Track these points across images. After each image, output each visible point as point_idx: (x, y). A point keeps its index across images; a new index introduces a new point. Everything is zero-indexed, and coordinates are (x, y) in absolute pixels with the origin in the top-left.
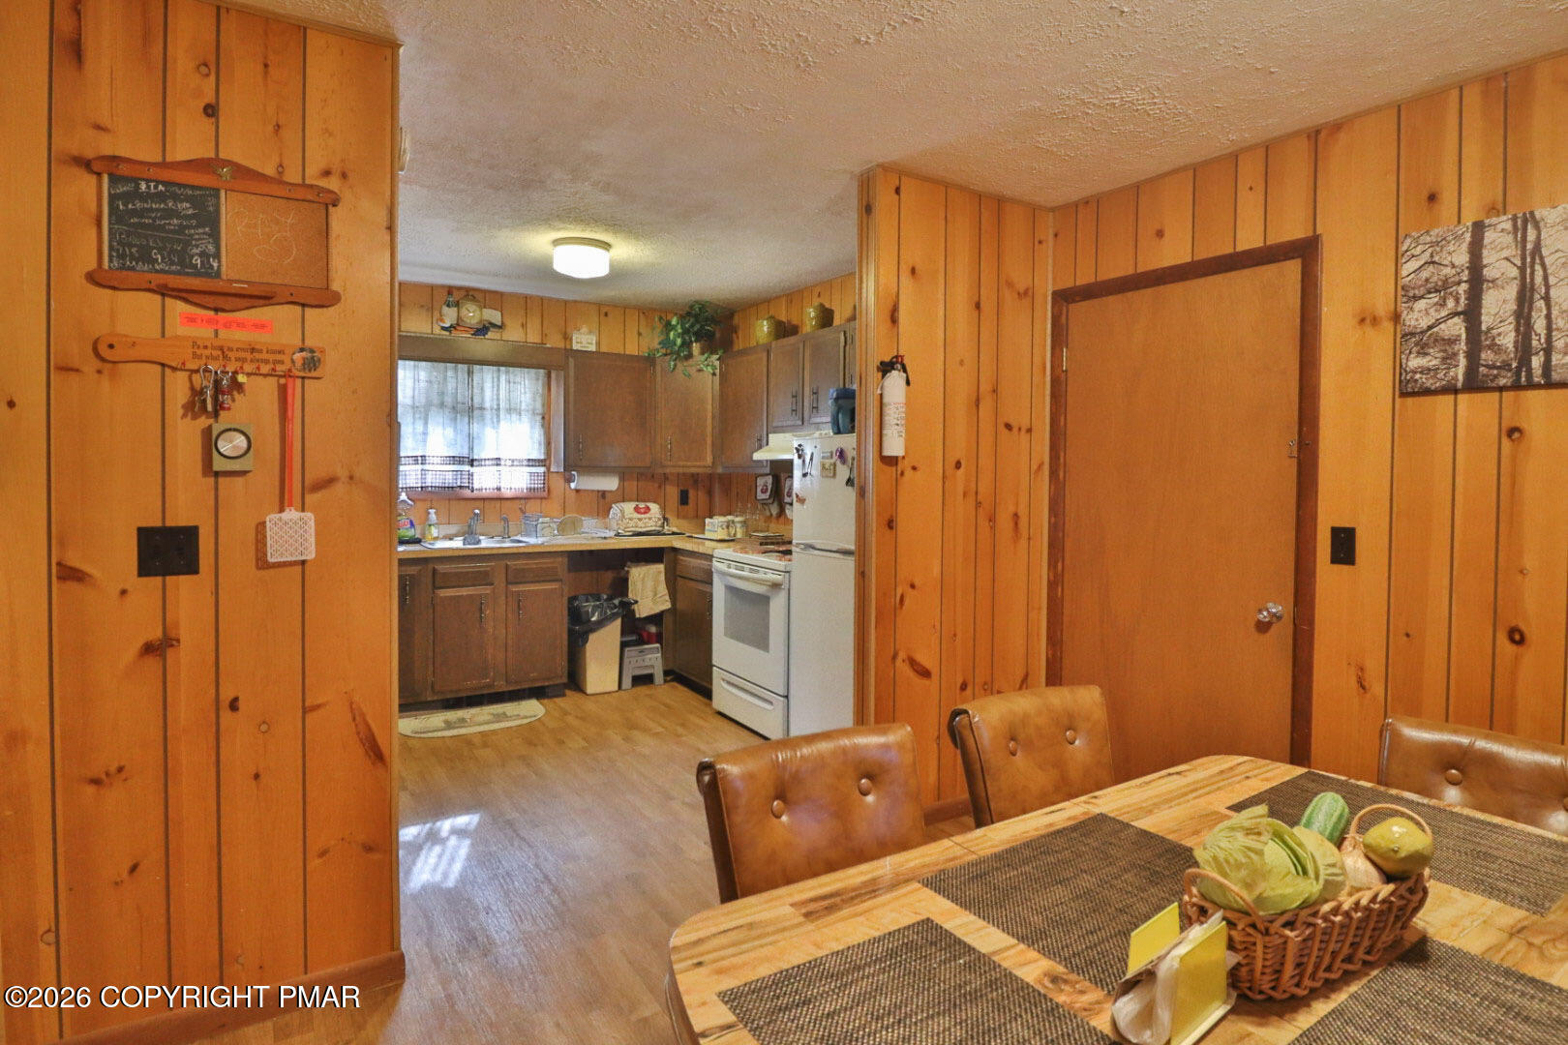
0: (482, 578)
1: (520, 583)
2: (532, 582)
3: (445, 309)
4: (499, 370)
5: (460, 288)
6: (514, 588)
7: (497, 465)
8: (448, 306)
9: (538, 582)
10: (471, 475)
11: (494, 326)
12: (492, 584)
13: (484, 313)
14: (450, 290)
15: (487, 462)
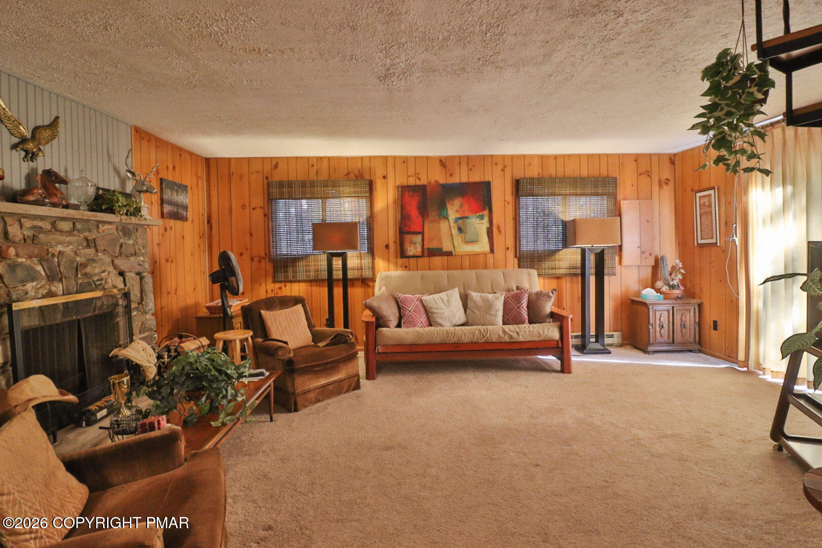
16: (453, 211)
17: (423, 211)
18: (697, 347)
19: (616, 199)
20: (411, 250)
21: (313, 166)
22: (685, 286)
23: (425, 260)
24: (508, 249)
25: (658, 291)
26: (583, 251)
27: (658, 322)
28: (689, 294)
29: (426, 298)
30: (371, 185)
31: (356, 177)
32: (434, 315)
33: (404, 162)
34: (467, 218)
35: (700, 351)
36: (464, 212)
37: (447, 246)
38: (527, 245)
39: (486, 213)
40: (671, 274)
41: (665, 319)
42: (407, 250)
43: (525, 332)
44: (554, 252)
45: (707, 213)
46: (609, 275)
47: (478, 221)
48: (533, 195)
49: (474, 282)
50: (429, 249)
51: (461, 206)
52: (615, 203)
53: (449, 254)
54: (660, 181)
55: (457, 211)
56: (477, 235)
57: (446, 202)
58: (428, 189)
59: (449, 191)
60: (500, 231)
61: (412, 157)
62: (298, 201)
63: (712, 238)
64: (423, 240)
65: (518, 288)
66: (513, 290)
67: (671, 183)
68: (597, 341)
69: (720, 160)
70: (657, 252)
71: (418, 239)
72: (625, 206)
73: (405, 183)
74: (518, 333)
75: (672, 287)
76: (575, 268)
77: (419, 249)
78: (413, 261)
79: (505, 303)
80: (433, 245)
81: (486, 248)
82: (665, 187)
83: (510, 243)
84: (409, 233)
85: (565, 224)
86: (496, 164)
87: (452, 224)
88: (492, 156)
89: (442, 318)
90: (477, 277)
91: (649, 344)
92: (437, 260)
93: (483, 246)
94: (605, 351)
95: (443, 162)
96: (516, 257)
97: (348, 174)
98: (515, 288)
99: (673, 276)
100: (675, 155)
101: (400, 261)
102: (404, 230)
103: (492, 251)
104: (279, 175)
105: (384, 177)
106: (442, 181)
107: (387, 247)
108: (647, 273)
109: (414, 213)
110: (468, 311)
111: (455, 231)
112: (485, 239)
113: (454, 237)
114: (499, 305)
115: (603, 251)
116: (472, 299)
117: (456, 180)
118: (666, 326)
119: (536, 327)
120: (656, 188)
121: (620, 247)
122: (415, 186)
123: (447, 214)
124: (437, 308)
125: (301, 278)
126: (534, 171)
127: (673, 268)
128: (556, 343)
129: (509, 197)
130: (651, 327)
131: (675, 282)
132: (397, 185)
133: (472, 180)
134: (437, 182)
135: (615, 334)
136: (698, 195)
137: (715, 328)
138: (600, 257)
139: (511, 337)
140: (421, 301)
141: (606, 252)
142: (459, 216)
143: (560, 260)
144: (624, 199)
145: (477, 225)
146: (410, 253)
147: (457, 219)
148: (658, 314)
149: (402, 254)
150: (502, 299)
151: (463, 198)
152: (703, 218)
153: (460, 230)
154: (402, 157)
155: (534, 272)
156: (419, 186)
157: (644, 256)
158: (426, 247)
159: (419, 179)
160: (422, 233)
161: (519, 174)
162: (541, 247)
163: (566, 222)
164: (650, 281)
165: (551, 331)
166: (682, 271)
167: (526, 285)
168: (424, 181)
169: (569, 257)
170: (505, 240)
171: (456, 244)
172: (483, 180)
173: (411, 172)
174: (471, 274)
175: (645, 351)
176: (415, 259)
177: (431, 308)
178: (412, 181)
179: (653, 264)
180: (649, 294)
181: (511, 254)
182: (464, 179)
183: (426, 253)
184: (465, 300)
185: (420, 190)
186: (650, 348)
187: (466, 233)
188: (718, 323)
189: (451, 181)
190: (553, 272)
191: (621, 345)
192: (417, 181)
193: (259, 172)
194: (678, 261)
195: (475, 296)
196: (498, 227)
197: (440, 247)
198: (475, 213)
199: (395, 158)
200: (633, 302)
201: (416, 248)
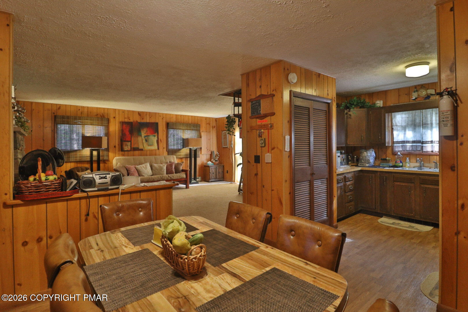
0: (410, 181)
1: (425, 184)
2: (430, 185)
3: (413, 93)
4: (432, 110)
5: (419, 85)
6: (422, 186)
7: (431, 143)
8: (414, 92)
9: (433, 185)
10: (422, 147)
11: (432, 95)
12: (414, 183)
13: (428, 92)
14: (416, 87)
15: (429, 142)
16: (143, 133)
17: (131, 132)
18: (222, 179)
19: (200, 131)
20: (126, 148)
21: (79, 110)
22: (219, 160)
23: (132, 152)
24: (164, 148)
25: (212, 162)
26: (190, 149)
27: (212, 172)
28: (220, 163)
29: (137, 166)
30: (108, 120)
31: (101, 116)
32: (142, 173)
33: (123, 112)
34: (149, 136)
35: (223, 180)
36: (147, 133)
37: (141, 147)
38: (171, 147)
39: (156, 134)
40: (215, 157)
41: (214, 171)
42: (124, 148)
43: (175, 176)
44: (180, 149)
45: (225, 138)
46: (198, 157)
47: (153, 137)
48: (173, 129)
49: (154, 160)
50: (133, 148)
51: (147, 131)
52: (200, 133)
53: (142, 150)
54: (212, 127)
55: (145, 133)
56: (153, 143)
57: (140, 129)
58: (133, 124)
59: (142, 125)
60: (161, 142)
61: (127, 110)
62: (72, 125)
63: (227, 145)
64: (131, 144)
65: (170, 162)
66: (168, 163)
67: (216, 127)
68: (194, 180)
69: (228, 133)
70: (211, 149)
71: (129, 144)
72: (202, 134)
73: (123, 120)
74: (173, 177)
75: (216, 161)
76: (187, 155)
77: (129, 148)
78: (126, 153)
79: (167, 168)
80: (135, 146)
81: (156, 148)
82: (214, 128)
83: (165, 146)
84: (125, 141)
85: (183, 140)
86: (160, 116)
87: (143, 137)
88: (158, 113)
89: (144, 174)
90: (155, 158)
91: (210, 179)
92: (137, 152)
93: (155, 147)
94: (197, 183)
95: (140, 114)
96: (167, 151)
97: (97, 115)
98: (169, 162)
99: (216, 157)
100: (217, 118)
101: (121, 152)
102: (123, 140)
103: (158, 149)
104: (60, 113)
105: (114, 118)
106: (139, 121)
107: (115, 147)
108: (209, 156)
109: (127, 133)
110: (153, 171)
111: (144, 141)
112: (156, 144)
113: (144, 143)
114: (165, 168)
115: (196, 149)
116: (154, 167)
117: (145, 121)
118: (214, 173)
119: (178, 174)
120: (211, 128)
121: (201, 148)
122: (128, 122)
123: (141, 135)
124: (142, 170)
125: (72, 161)
126: (174, 120)
127: (216, 155)
128: (184, 179)
129: (165, 129)
130: (210, 174)
131: (217, 159)
132: (120, 121)
133: (151, 121)
134: (137, 121)
135: (200, 177)
136: (223, 132)
137: (227, 173)
138: (195, 151)
139: (171, 178)
140: (136, 168)
141: (197, 149)
142: (146, 135)
143: (182, 152)
144: (202, 132)
145: (153, 139)
146: (126, 149)
147: (145, 137)
148: (212, 169)
149: (122, 150)
150: (166, 166)
151: (147, 128)
152: (224, 139)
153: (146, 141)
154: (123, 110)
155: (175, 157)
156: (129, 122)
157: (208, 151)
158: (132, 147)
159: (129, 119)
160: (131, 141)
161: (168, 121)
162: (175, 147)
163: (184, 139)
164: (209, 159)
165: (183, 175)
166: (219, 156)
167: (172, 161)
168: (131, 120)
169: (185, 151)
170: (163, 145)
171: (144, 146)
172: (155, 122)
173: (126, 116)
174: (153, 158)
175: (208, 182)
176: (127, 152)
177: (140, 170)
178: (126, 120)
179: (210, 153)
180: (210, 163)
181: (165, 150)
182: (148, 121)
183: (132, 149)
184: (151, 167)
185: (130, 124)
186: (210, 181)
187: (148, 142)
188: (228, 171)
189: (143, 121)
190: (180, 156)
191: (201, 181)
192: (129, 120)
193: (49, 110)
194: (217, 153)
195: (156, 165)
196: (161, 140)
197: (138, 147)
198: (152, 134)
199: (119, 110)
200: (205, 166)
201: (128, 147)
